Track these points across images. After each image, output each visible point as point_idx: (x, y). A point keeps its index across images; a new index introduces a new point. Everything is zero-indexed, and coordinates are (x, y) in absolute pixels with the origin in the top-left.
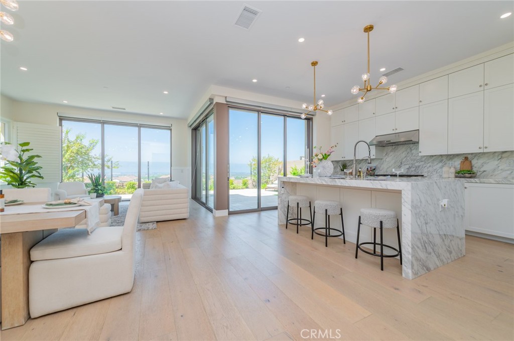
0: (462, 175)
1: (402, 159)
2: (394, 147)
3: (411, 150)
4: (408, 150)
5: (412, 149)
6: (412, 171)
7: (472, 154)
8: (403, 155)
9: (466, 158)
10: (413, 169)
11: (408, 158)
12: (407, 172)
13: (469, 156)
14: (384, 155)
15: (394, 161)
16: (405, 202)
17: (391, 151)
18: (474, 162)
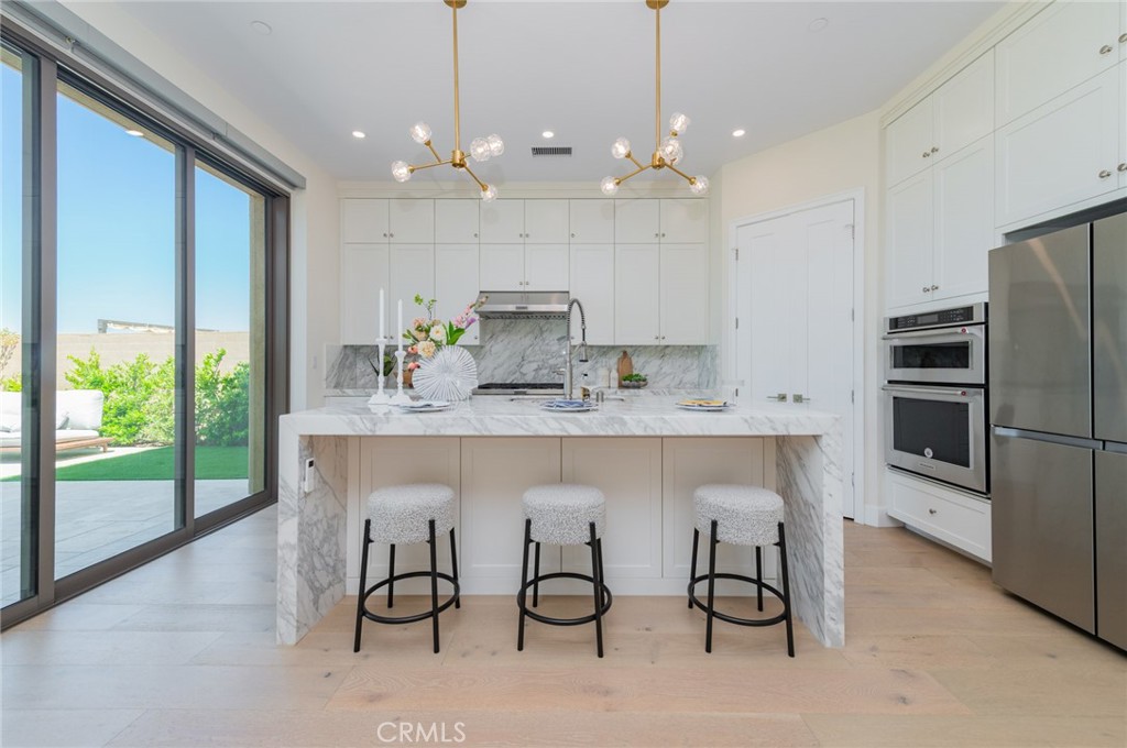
0: (636, 384)
1: (525, 350)
2: (508, 321)
3: (542, 332)
4: (537, 331)
5: (544, 329)
6: (543, 375)
7: (631, 346)
8: (527, 341)
9: (625, 353)
10: (545, 371)
11: (537, 348)
12: (534, 378)
13: (629, 351)
14: (488, 337)
15: (507, 353)
16: (832, 463)
17: (503, 331)
18: (634, 360)
